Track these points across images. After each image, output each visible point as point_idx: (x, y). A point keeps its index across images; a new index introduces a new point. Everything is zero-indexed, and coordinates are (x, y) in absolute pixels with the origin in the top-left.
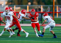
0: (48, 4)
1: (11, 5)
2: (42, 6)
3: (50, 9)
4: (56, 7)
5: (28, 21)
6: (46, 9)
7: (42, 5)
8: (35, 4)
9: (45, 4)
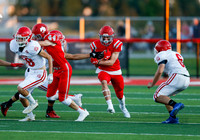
0: (147, 15)
1: (28, 15)
2: (128, 20)
3: (153, 29)
4: (175, 22)
5: (84, 69)
6: (141, 31)
7: (130, 15)
8: (105, 14)
9: (140, 13)
